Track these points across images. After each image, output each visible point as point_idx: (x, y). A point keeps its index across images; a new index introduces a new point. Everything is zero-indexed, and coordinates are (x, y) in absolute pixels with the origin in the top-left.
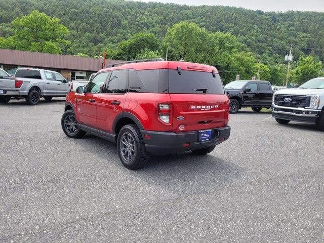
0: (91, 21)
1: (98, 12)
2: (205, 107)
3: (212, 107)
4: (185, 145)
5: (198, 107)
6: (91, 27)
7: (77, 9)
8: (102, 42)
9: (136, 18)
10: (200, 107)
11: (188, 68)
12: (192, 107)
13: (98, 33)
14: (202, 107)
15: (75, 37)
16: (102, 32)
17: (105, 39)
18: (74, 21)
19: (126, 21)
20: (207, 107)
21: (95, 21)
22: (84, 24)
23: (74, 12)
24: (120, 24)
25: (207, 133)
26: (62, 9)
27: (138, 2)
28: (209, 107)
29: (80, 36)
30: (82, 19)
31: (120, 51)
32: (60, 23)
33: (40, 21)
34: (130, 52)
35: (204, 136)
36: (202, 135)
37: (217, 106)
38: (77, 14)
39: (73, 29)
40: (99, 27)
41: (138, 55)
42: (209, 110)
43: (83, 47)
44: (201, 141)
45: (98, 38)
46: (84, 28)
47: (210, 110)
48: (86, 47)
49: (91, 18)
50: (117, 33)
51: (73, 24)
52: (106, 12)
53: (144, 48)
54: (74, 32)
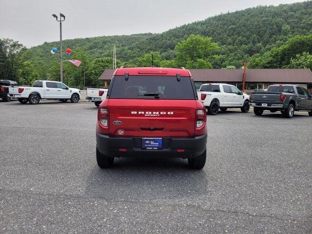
0: (248, 33)
1: (256, 23)
2: (150, 113)
3: (161, 113)
4: (121, 150)
5: (140, 113)
6: (248, 38)
7: (235, 24)
8: (258, 52)
9: (301, 20)
10: (143, 113)
11: (139, 73)
12: (132, 113)
13: (254, 43)
14: (147, 113)
15: (231, 51)
16: (259, 42)
17: (261, 48)
18: (231, 36)
19: (288, 26)
20: (154, 113)
21: (252, 33)
22: (240, 38)
23: (232, 29)
24: (280, 31)
25: (155, 141)
26: (221, 28)
27: (304, 3)
28: (158, 113)
29: (236, 49)
30: (239, 34)
31: (270, 59)
32: (212, 41)
33: (195, 42)
34: (283, 59)
35: (150, 144)
36: (147, 142)
37: (172, 113)
38: (234, 30)
39: (230, 44)
40: (256, 38)
41: (293, 61)
42: (157, 116)
43: (238, 59)
44: (145, 149)
45: (254, 48)
46: (240, 41)
47: (159, 117)
48: (241, 59)
49: (248, 30)
50: (276, 41)
51: (230, 40)
52: (264, 21)
53: (301, 53)
54: (230, 47)
